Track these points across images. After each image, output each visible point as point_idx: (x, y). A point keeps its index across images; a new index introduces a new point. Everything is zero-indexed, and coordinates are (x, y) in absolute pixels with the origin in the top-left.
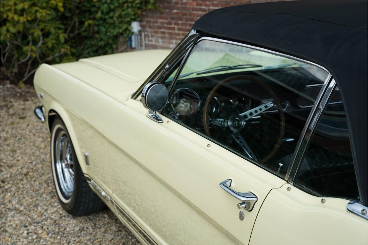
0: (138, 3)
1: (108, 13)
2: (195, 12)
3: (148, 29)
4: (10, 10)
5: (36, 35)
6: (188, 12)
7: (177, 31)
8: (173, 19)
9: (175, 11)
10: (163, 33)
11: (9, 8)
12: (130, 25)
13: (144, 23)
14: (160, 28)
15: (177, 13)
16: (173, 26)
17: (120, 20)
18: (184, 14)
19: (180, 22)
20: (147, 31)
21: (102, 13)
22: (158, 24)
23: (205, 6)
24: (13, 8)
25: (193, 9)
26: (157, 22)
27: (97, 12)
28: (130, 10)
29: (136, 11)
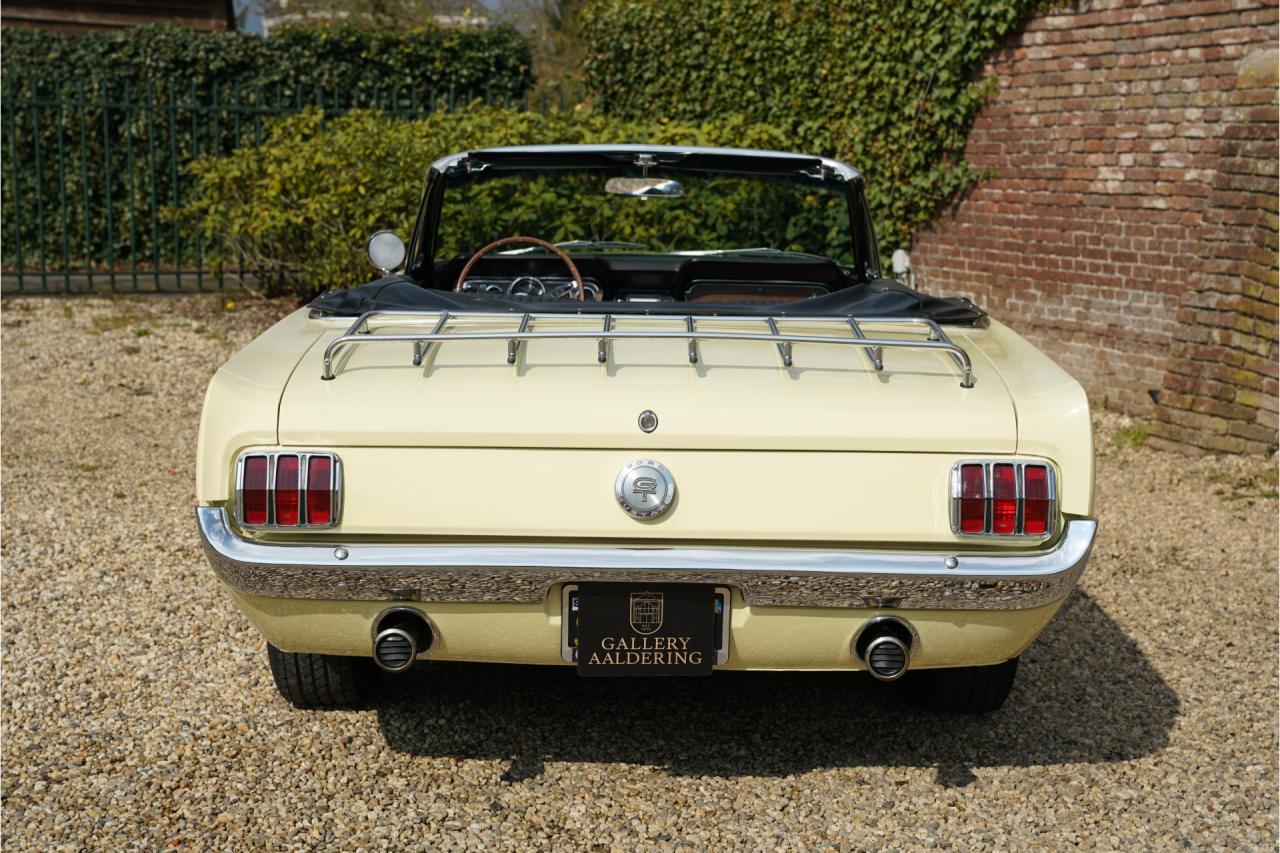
0: (901, 208)
2: (996, 227)
3: (923, 267)
6: (985, 228)
7: (967, 271)
8: (961, 243)
9: (965, 225)
10: (946, 274)
12: (890, 256)
13: (916, 254)
14: (942, 263)
15: (969, 229)
16: (961, 258)
18: (979, 232)
19: (973, 250)
20: (920, 271)
22: (939, 256)
23: (1013, 213)
25: (995, 223)
26: (935, 251)
28: (888, 223)
29: (899, 225)
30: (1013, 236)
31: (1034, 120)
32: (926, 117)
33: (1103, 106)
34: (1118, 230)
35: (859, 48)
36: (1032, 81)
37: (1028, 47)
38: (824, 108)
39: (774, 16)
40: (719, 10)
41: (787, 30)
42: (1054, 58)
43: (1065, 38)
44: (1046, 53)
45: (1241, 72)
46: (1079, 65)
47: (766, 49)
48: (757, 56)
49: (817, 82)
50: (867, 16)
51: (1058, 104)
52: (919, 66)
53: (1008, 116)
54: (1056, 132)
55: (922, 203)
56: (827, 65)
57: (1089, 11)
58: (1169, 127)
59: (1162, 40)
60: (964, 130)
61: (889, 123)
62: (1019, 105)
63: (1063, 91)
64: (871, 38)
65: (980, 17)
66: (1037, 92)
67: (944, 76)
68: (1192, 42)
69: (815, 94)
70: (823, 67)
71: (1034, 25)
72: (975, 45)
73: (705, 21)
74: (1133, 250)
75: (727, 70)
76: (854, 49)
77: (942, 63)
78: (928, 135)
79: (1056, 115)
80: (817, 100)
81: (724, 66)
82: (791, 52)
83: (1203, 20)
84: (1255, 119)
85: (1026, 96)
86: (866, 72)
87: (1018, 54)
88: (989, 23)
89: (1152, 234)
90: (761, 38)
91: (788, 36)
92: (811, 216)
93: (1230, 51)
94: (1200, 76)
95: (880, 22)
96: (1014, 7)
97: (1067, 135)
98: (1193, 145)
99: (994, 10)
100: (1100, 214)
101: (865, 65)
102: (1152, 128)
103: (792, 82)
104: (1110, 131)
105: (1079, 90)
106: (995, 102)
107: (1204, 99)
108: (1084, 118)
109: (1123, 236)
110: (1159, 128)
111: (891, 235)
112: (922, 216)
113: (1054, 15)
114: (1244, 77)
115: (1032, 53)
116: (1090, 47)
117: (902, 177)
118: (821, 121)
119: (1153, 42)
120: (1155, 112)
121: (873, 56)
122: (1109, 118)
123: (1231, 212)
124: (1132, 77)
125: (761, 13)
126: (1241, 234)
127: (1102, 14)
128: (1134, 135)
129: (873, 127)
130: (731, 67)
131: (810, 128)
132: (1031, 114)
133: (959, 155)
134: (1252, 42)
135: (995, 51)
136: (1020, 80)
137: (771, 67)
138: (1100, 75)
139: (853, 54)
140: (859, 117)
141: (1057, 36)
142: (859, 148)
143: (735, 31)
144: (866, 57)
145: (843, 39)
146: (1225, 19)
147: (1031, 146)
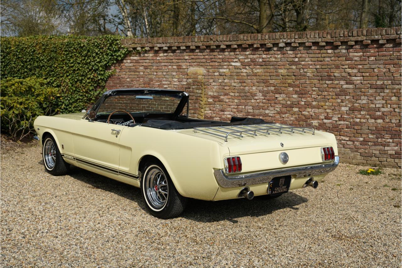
0: (85, 100)
1: (68, 105)
4: (15, 102)
5: (28, 115)
6: (113, 105)
8: (105, 108)
11: (14, 101)
15: (108, 105)
17: (75, 109)
18: (111, 106)
21: (65, 105)
24: (17, 101)
25: (116, 103)
27: (62, 105)
28: (81, 103)
29: (84, 104)
30: (123, 106)
31: (128, 80)
32: (95, 78)
33: (149, 77)
34: (155, 105)
35: (70, 61)
36: (127, 71)
37: (125, 63)
38: (55, 75)
39: (34, 51)
40: (10, 48)
41: (41, 54)
42: (133, 66)
43: (137, 61)
44: (131, 65)
45: (188, 72)
46: (141, 68)
47: (32, 59)
48: (28, 60)
49: (53, 68)
50: (72, 53)
51: (136, 76)
52: (93, 66)
53: (120, 78)
54: (135, 82)
55: (93, 99)
56: (57, 64)
57: (144, 56)
58: (169, 82)
59: (166, 64)
60: (106, 82)
61: (82, 79)
62: (122, 76)
63: (137, 73)
64: (74, 58)
65: (112, 55)
66: (128, 73)
67: (101, 69)
68: (174, 65)
69: (52, 71)
70: (55, 64)
71: (127, 58)
72: (110, 62)
73: (5, 50)
74: (159, 109)
75: (15, 63)
76: (68, 61)
77: (99, 66)
78: (95, 82)
79: (135, 79)
80: (53, 73)
81: (13, 62)
82: (43, 60)
83: (176, 60)
84: (194, 82)
85: (125, 74)
86: (72, 67)
87: (122, 64)
88: (115, 57)
89: (165, 105)
90: (30, 56)
91: (41, 56)
92: (52, 102)
93: (184, 67)
94: (176, 72)
95: (77, 55)
96: (123, 54)
97: (139, 83)
98: (175, 86)
99: (117, 55)
100: (150, 101)
101: (72, 65)
102: (164, 82)
103: (44, 68)
104: (152, 83)
105: (142, 73)
106: (115, 75)
107: (178, 77)
108: (144, 80)
109: (157, 106)
110: (166, 82)
111: (82, 106)
112: (92, 101)
113: (133, 57)
114: (190, 73)
115: (126, 65)
116: (144, 64)
117: (86, 92)
118: (55, 78)
119: (163, 64)
120: (164, 79)
121: (74, 63)
122: (151, 80)
123: (191, 101)
124: (157, 71)
125: (29, 49)
126: (195, 105)
127: (148, 57)
128: (159, 84)
129: (76, 80)
130: (16, 62)
131: (51, 80)
132: (127, 78)
133: (104, 87)
134: (190, 66)
135: (116, 63)
136: (123, 70)
137: (34, 63)
138: (148, 70)
139: (68, 62)
140: (69, 77)
141: (134, 61)
142: (70, 85)
143: (18, 54)
144: (72, 63)
145: (63, 58)
146: (182, 61)
147: (127, 85)
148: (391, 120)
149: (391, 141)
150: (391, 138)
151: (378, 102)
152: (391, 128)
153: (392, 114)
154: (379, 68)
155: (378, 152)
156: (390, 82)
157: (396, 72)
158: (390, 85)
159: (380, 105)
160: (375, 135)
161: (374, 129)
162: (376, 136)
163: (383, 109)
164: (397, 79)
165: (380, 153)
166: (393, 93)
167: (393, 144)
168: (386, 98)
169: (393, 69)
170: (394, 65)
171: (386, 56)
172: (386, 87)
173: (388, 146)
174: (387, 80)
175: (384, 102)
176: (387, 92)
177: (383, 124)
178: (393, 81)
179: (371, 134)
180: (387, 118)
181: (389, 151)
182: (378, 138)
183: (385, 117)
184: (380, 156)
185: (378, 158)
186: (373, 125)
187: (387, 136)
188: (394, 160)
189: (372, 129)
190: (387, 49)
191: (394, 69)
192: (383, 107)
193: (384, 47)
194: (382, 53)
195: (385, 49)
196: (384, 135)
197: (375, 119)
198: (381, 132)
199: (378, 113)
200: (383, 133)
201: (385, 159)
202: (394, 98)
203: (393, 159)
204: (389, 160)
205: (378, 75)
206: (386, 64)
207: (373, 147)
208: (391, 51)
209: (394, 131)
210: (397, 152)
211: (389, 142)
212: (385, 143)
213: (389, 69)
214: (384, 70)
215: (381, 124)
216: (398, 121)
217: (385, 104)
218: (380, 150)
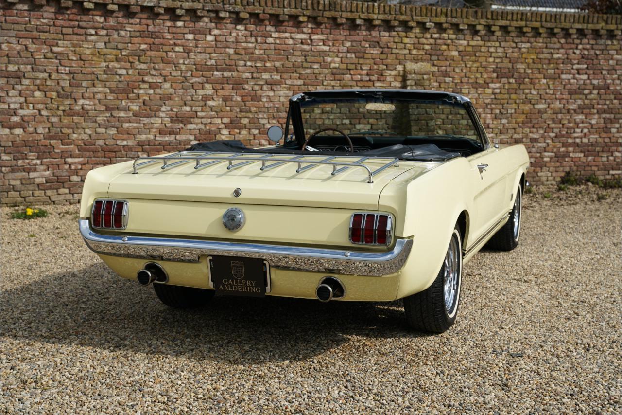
148: (36, 129)
149: (39, 162)
150: (38, 158)
151: (13, 100)
152: (36, 142)
153: (36, 120)
154: (8, 42)
155: (18, 183)
156: (29, 67)
157: (37, 51)
158: (29, 72)
159: (16, 104)
160: (12, 155)
161: (10, 144)
162: (14, 156)
163: (22, 112)
164: (40, 64)
165: (22, 184)
166: (36, 85)
167: (42, 168)
168: (26, 94)
169: (32, 47)
170: (34, 40)
171: (18, 24)
172: (24, 76)
173: (35, 170)
174: (24, 64)
175: (22, 100)
176: (27, 83)
177: (23, 136)
178: (33, 66)
179: (5, 153)
180: (30, 126)
181: (36, 179)
182: (16, 160)
183: (26, 124)
184: (23, 188)
185: (18, 193)
186: (7, 138)
187: (32, 155)
188: (45, 192)
189: (7, 145)
190: (19, 12)
191: (34, 46)
192: (22, 108)
193: (14, 8)
194: (11, 18)
195: (15, 11)
196: (26, 154)
197: (10, 129)
198: (22, 149)
199: (15, 119)
200: (25, 150)
201: (31, 192)
202: (37, 94)
203: (43, 191)
204: (37, 193)
205: (10, 55)
206: (20, 38)
207: (11, 175)
208: (26, 17)
209: (42, 146)
210: (49, 179)
211: (36, 165)
212: (28, 166)
213: (25, 45)
214: (19, 47)
215: (21, 136)
216: (47, 130)
217: (25, 104)
218: (21, 179)
